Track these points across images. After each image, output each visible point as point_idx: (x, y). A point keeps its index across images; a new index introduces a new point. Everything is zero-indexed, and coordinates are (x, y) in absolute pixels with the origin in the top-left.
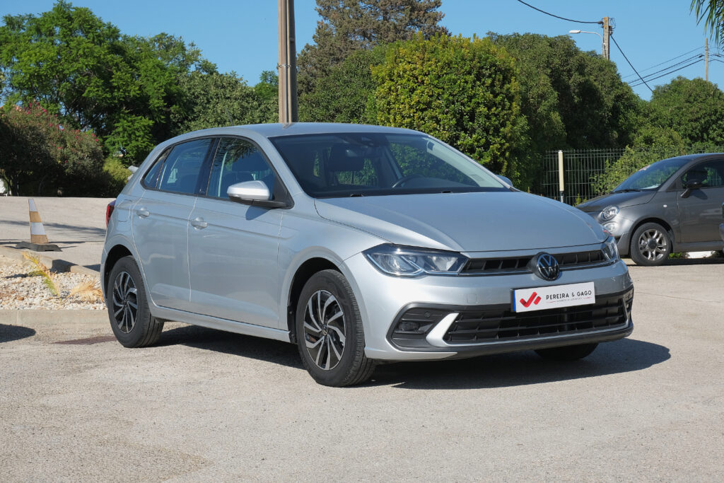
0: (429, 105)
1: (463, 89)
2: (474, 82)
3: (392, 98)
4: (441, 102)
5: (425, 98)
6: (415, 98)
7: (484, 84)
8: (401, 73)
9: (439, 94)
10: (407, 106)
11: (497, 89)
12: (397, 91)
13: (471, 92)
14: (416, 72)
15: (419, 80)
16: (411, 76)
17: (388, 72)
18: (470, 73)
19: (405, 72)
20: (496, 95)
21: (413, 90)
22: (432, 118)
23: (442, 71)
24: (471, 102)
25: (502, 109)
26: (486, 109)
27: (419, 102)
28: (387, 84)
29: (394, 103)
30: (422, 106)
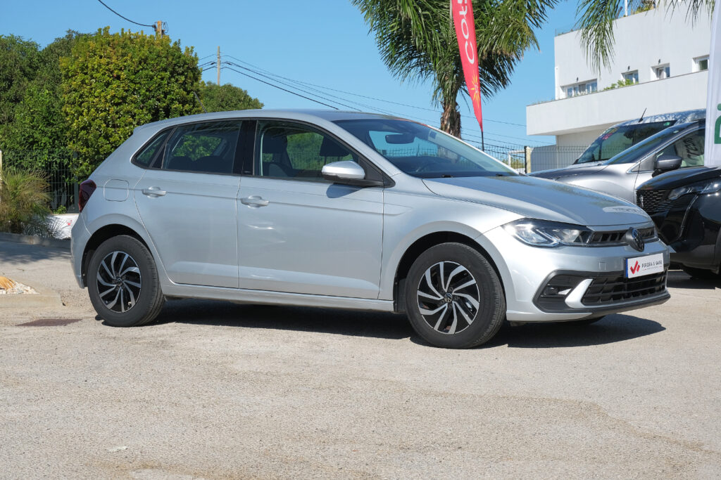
0: (124, 99)
1: (159, 85)
2: (170, 78)
3: (85, 90)
4: (136, 96)
5: (121, 93)
6: (111, 92)
7: (177, 81)
8: (96, 67)
9: (135, 89)
10: (103, 101)
11: (189, 87)
12: (91, 85)
13: (167, 89)
14: (112, 67)
15: (115, 75)
16: (107, 70)
17: (81, 65)
18: (165, 70)
19: (100, 66)
20: (188, 93)
21: (108, 84)
22: (128, 112)
23: (138, 67)
24: (166, 98)
25: (194, 107)
26: (181, 105)
27: (113, 97)
28: (80, 77)
29: (87, 97)
30: (116, 100)
